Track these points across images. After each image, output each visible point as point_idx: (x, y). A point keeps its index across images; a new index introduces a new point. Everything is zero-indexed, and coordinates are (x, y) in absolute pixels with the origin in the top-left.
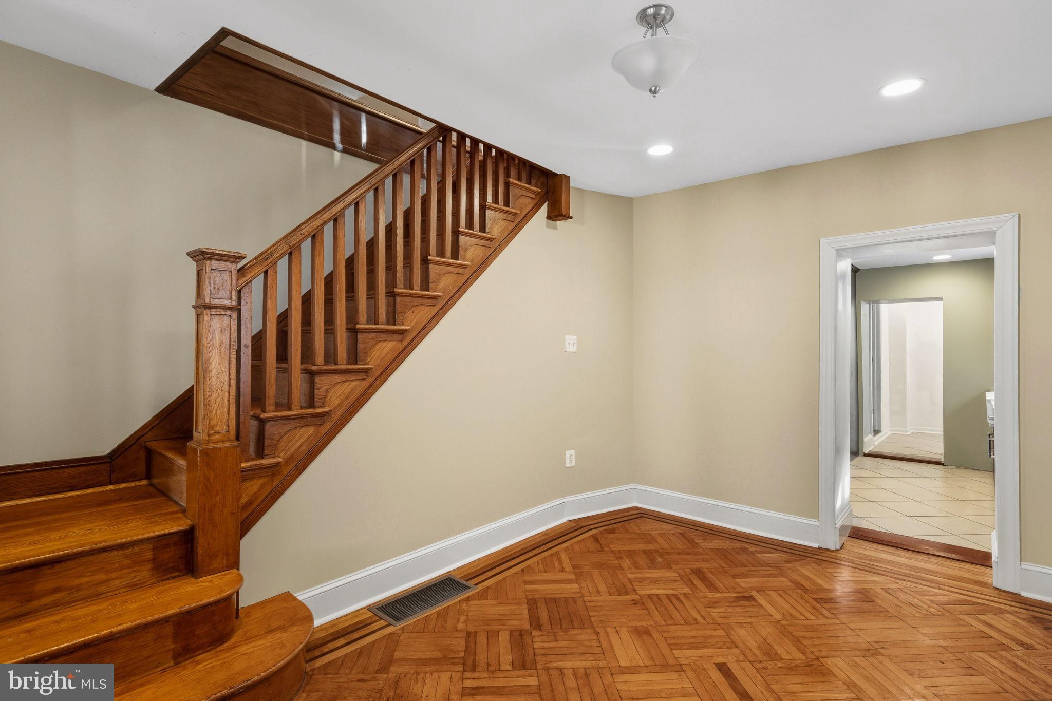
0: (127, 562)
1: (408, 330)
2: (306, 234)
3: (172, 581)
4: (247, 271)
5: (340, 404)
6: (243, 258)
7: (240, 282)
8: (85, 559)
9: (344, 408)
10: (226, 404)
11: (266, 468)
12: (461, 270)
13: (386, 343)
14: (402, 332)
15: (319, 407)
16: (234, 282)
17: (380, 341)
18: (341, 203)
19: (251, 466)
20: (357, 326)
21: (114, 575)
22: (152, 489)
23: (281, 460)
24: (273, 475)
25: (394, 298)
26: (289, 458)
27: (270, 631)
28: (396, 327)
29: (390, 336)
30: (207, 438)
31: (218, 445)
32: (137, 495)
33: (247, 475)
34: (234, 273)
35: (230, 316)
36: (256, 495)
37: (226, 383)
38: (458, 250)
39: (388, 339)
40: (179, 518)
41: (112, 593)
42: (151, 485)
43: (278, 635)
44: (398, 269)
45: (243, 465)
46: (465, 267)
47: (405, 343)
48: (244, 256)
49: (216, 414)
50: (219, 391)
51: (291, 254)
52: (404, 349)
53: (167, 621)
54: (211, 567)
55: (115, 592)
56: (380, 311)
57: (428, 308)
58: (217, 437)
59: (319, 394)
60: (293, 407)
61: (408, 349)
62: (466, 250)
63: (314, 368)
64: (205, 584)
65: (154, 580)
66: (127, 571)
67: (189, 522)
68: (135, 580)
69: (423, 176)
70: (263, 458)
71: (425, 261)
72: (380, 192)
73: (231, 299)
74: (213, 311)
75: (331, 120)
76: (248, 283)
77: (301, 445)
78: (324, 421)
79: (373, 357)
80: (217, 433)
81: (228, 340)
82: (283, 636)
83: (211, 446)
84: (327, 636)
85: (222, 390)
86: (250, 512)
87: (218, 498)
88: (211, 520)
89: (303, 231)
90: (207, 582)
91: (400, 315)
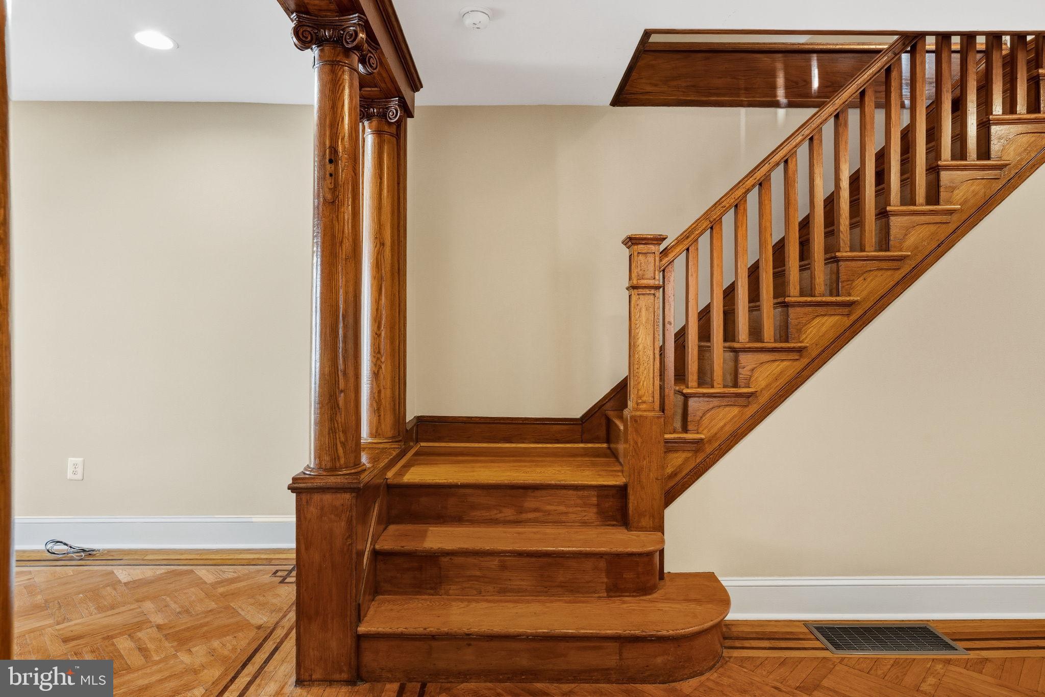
0: (579, 501)
1: (857, 301)
2: (727, 205)
3: (611, 527)
4: (669, 251)
5: (768, 386)
6: (664, 239)
7: (664, 262)
8: (552, 492)
9: (773, 391)
10: (651, 376)
11: (689, 442)
12: (944, 218)
13: (826, 318)
14: (850, 304)
15: (743, 387)
16: (657, 263)
17: (818, 316)
18: (766, 165)
19: (674, 439)
20: (787, 299)
21: (571, 510)
22: (608, 451)
23: (703, 436)
24: (697, 451)
25: (838, 265)
26: (713, 437)
27: (687, 600)
28: (839, 299)
29: (830, 310)
30: (636, 406)
31: (645, 414)
32: (596, 454)
33: (671, 447)
34: (657, 254)
35: (654, 294)
36: (680, 468)
37: (652, 356)
38: (939, 192)
39: (829, 313)
40: (619, 476)
41: (570, 524)
42: (609, 448)
43: (693, 606)
44: (841, 229)
45: (667, 436)
46: (951, 212)
47: (854, 317)
48: (665, 237)
49: (643, 384)
50: (646, 364)
51: (712, 228)
52: (851, 326)
53: (602, 557)
54: (640, 525)
55: (573, 524)
56: (817, 280)
57: (889, 273)
58: (643, 406)
59: (743, 373)
60: (715, 384)
61: (858, 325)
62: (952, 189)
63: (736, 345)
64: (633, 537)
65: (598, 523)
66: (579, 509)
67: (624, 480)
68: (584, 518)
69: (878, 106)
70: (686, 433)
71: (883, 214)
72: (815, 142)
73: (654, 279)
74: (641, 291)
75: (774, 76)
76: (671, 263)
77: (725, 425)
78: (749, 403)
79: (809, 335)
80: (644, 402)
81: (653, 316)
82: (698, 609)
83: (638, 413)
84: (752, 632)
85: (648, 364)
86: (675, 482)
87: (645, 462)
88: (639, 481)
89: (723, 204)
90: (635, 536)
91: (845, 284)
